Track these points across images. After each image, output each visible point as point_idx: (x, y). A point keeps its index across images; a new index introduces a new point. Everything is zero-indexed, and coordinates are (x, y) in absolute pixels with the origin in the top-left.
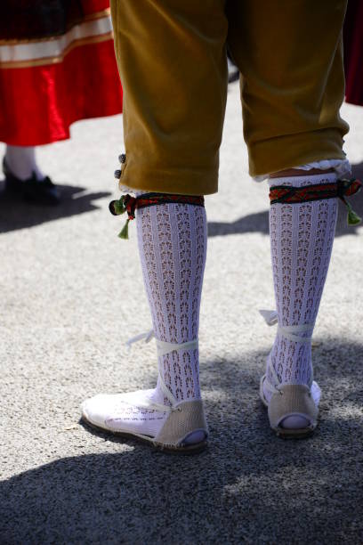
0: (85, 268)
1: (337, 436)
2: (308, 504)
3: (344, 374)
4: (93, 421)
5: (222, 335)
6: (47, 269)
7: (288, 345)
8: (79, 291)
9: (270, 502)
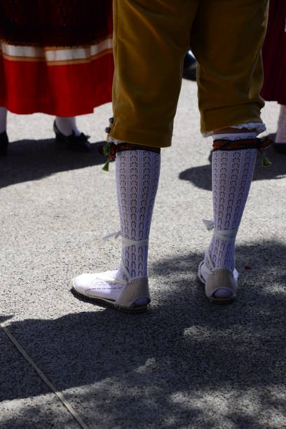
0: (106, 193)
1: (268, 305)
2: (248, 349)
3: (273, 265)
4: (78, 290)
5: (194, 238)
6: (81, 194)
7: (221, 242)
8: (101, 208)
9: (224, 348)
